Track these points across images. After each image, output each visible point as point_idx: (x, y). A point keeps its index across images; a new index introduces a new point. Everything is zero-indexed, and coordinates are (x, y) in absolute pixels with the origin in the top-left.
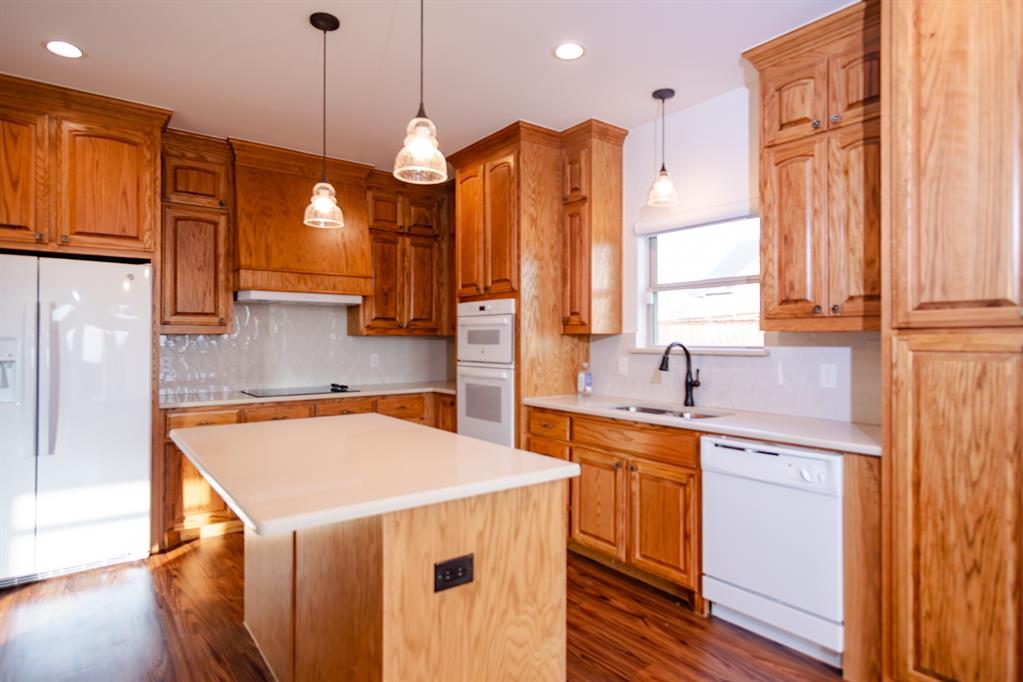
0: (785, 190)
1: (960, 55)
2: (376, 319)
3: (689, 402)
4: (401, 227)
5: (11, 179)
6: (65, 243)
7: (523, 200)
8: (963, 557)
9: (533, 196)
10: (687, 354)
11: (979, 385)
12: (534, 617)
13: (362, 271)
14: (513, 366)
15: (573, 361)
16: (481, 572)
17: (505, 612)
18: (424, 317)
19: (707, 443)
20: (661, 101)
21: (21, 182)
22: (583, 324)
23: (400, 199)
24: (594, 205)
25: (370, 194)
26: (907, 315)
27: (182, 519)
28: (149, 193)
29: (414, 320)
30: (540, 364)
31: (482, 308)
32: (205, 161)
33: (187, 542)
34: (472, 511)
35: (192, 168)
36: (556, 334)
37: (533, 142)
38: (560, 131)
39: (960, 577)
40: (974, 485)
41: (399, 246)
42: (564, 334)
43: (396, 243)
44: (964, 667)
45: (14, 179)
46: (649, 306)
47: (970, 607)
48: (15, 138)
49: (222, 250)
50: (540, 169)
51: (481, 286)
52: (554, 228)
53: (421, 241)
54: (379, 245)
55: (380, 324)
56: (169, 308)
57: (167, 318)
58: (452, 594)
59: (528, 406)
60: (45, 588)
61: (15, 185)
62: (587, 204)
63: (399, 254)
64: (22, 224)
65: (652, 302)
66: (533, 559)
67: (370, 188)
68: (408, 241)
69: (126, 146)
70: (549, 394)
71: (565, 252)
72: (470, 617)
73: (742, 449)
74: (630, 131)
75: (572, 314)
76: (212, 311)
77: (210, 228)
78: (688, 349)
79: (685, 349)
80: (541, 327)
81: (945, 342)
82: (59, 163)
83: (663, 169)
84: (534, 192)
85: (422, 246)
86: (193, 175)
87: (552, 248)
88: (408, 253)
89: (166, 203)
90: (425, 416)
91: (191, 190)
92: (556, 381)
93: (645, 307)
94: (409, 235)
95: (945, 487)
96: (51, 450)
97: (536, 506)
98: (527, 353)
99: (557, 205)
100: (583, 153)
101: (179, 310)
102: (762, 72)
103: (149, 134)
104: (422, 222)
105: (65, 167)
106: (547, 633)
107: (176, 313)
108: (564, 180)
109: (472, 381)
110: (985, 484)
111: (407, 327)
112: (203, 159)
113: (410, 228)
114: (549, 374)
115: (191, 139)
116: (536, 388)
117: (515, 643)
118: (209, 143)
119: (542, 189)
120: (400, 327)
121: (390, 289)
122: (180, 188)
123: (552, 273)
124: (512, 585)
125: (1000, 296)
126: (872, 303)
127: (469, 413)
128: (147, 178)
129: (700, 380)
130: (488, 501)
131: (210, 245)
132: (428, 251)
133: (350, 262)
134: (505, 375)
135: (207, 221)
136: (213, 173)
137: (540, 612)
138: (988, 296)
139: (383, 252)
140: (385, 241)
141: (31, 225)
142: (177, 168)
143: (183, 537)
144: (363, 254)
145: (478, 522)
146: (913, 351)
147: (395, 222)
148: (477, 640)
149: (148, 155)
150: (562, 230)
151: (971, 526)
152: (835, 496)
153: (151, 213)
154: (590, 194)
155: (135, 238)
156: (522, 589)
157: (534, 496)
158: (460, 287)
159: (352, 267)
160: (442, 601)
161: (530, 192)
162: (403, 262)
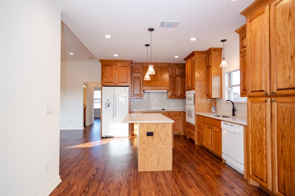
1: (256, 35)
2: (172, 95)
3: (233, 115)
4: (177, 75)
6: (117, 84)
7: (196, 68)
8: (258, 148)
9: (199, 67)
10: (233, 103)
11: (260, 110)
12: (165, 145)
13: (167, 85)
14: (194, 105)
15: (211, 105)
16: (155, 135)
17: (159, 142)
18: (183, 94)
19: (222, 122)
20: (223, 42)
22: (210, 96)
23: (177, 68)
24: (212, 67)
25: (170, 69)
26: (249, 94)
27: (134, 131)
28: (129, 75)
29: (180, 95)
30: (201, 105)
31: (189, 92)
32: (139, 67)
33: (135, 135)
34: (153, 125)
35: (136, 69)
36: (206, 98)
37: (198, 55)
38: (205, 51)
39: (257, 153)
40: (259, 132)
41: (177, 79)
42: (208, 98)
43: (176, 78)
44: (258, 173)
46: (229, 91)
47: (259, 160)
48: (111, 69)
49: (141, 83)
50: (200, 60)
51: (189, 87)
52: (205, 73)
53: (182, 77)
54: (172, 79)
55: (172, 96)
56: (133, 94)
57: (133, 96)
58: (150, 137)
59: (197, 115)
60: (114, 138)
61: (111, 76)
62: (211, 67)
63: (177, 80)
65: (229, 90)
66: (165, 135)
67: (170, 67)
68: (179, 77)
69: (125, 67)
70: (203, 112)
71: (207, 79)
72: (153, 141)
73: (227, 124)
75: (208, 93)
76: (140, 94)
77: (139, 79)
78: (233, 102)
79: (231, 101)
80: (201, 97)
81: (255, 100)
82: (117, 71)
83: (224, 59)
84: (199, 66)
85: (183, 78)
86: (137, 70)
87: (204, 78)
88: (179, 80)
89: (132, 76)
90: (181, 116)
91: (136, 72)
92: (206, 109)
93: (228, 91)
94: (179, 76)
95: (255, 133)
96: (115, 117)
97: (165, 127)
98: (197, 102)
99: (205, 68)
100: (210, 55)
101: (134, 94)
102: (240, 35)
103: (129, 65)
104: (182, 73)
105: (117, 72)
106: (168, 148)
107: (134, 95)
108: (207, 62)
109: (188, 109)
110: (261, 132)
111: (179, 97)
112: (138, 67)
113: (179, 75)
114: (204, 108)
115: (136, 63)
116: (200, 110)
117: (161, 148)
118: (139, 64)
119: (201, 65)
120: (177, 97)
121: (175, 89)
122: (135, 72)
123: (204, 84)
124: (161, 138)
125: (262, 90)
126: (245, 91)
127: (188, 116)
128: (128, 72)
129: (236, 109)
130: (156, 124)
131: (139, 82)
132: (184, 79)
133: (165, 83)
134: (192, 107)
135: (139, 78)
136: (140, 69)
137: (166, 144)
138: (261, 90)
139: (173, 80)
140: (173, 78)
141: (113, 82)
142: (134, 69)
143: (134, 135)
144: (167, 82)
145: (154, 127)
146: (251, 102)
147: (176, 74)
148: (154, 145)
149: (128, 68)
150: (206, 74)
151: (259, 141)
152: (241, 135)
153: (129, 78)
154: (211, 65)
155: (127, 82)
156: (162, 139)
157: (165, 125)
158: (186, 88)
159: (165, 84)
160: (148, 138)
161: (198, 66)
162: (178, 82)
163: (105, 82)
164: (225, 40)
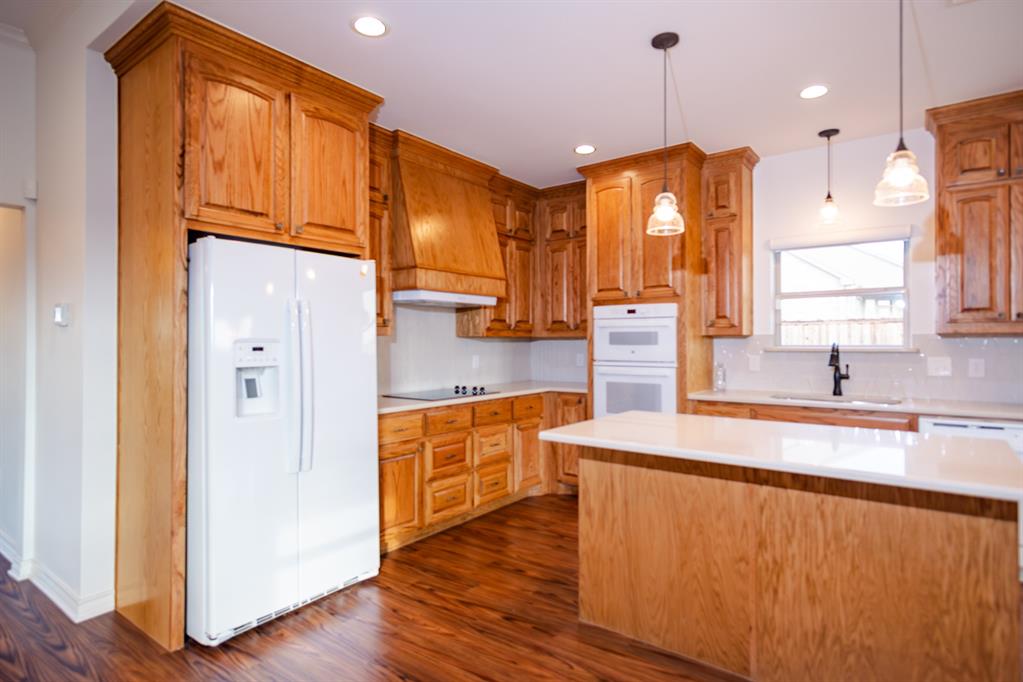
0: (967, 222)
2: (493, 320)
3: (837, 392)
4: (509, 230)
5: (255, 159)
6: (297, 236)
9: (690, 210)
13: (498, 273)
14: (676, 365)
18: (525, 319)
19: (924, 422)
20: (826, 139)
21: (263, 164)
22: (733, 326)
23: (509, 203)
24: (743, 221)
29: (518, 321)
31: (631, 312)
32: (372, 152)
36: (700, 335)
41: (509, 249)
42: (706, 335)
43: (507, 246)
45: (258, 160)
53: (522, 244)
55: (495, 325)
59: (697, 400)
61: (258, 165)
62: (737, 221)
63: (508, 256)
64: (265, 212)
68: (514, 244)
69: (345, 131)
70: (698, 390)
73: (965, 426)
74: (762, 159)
75: (718, 317)
77: (376, 223)
80: (694, 329)
82: (291, 145)
83: (829, 197)
85: (523, 249)
88: (516, 255)
93: (774, 312)
94: (514, 238)
98: (689, 353)
100: (732, 175)
103: (361, 121)
104: (523, 227)
111: (514, 329)
113: (515, 232)
114: (698, 372)
116: (693, 384)
120: (509, 330)
129: (850, 374)
132: (526, 254)
133: (489, 264)
134: (664, 373)
135: (374, 215)
136: (378, 165)
141: (271, 213)
144: (496, 256)
147: (506, 225)
149: (360, 142)
154: (741, 212)
155: (351, 232)
158: (595, 291)
159: (491, 269)
162: (511, 265)
163: (212, 202)
164: (836, 131)
